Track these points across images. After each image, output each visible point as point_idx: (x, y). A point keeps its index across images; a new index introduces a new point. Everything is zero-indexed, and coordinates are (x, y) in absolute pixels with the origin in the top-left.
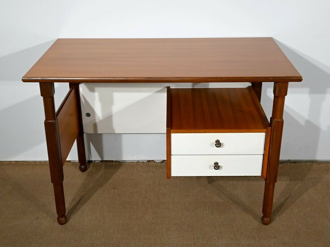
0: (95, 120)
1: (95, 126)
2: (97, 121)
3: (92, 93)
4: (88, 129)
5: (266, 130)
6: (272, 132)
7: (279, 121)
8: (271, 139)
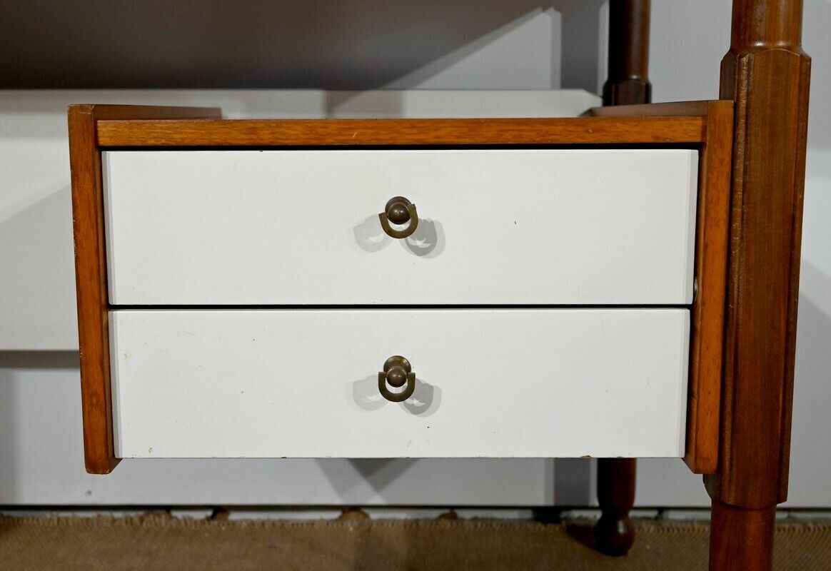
5: (699, 122)
6: (741, 133)
7: (778, 51)
8: (739, 180)
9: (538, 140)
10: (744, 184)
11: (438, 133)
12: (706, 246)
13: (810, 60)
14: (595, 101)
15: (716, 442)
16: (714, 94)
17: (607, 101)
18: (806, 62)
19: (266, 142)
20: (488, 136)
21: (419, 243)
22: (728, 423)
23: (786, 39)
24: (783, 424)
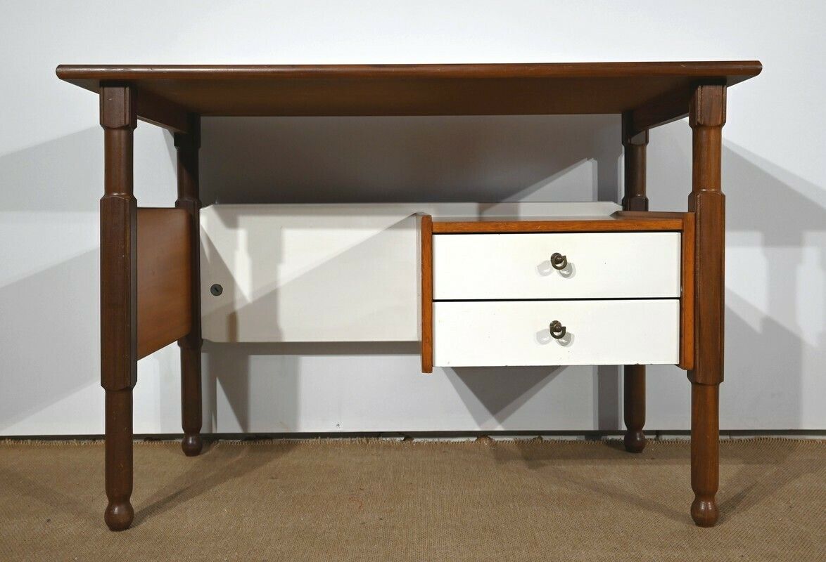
0: (232, 304)
1: (233, 320)
2: (238, 307)
3: (230, 232)
4: (212, 331)
5: (681, 221)
6: (698, 225)
7: (712, 193)
8: (698, 245)
9: (614, 229)
10: (700, 246)
11: (574, 227)
12: (685, 272)
13: (725, 196)
14: (619, 208)
15: (692, 356)
16: (685, 210)
17: (625, 209)
18: (723, 197)
19: (502, 231)
20: (595, 227)
21: (565, 272)
22: (697, 347)
23: (715, 188)
24: (721, 347)
